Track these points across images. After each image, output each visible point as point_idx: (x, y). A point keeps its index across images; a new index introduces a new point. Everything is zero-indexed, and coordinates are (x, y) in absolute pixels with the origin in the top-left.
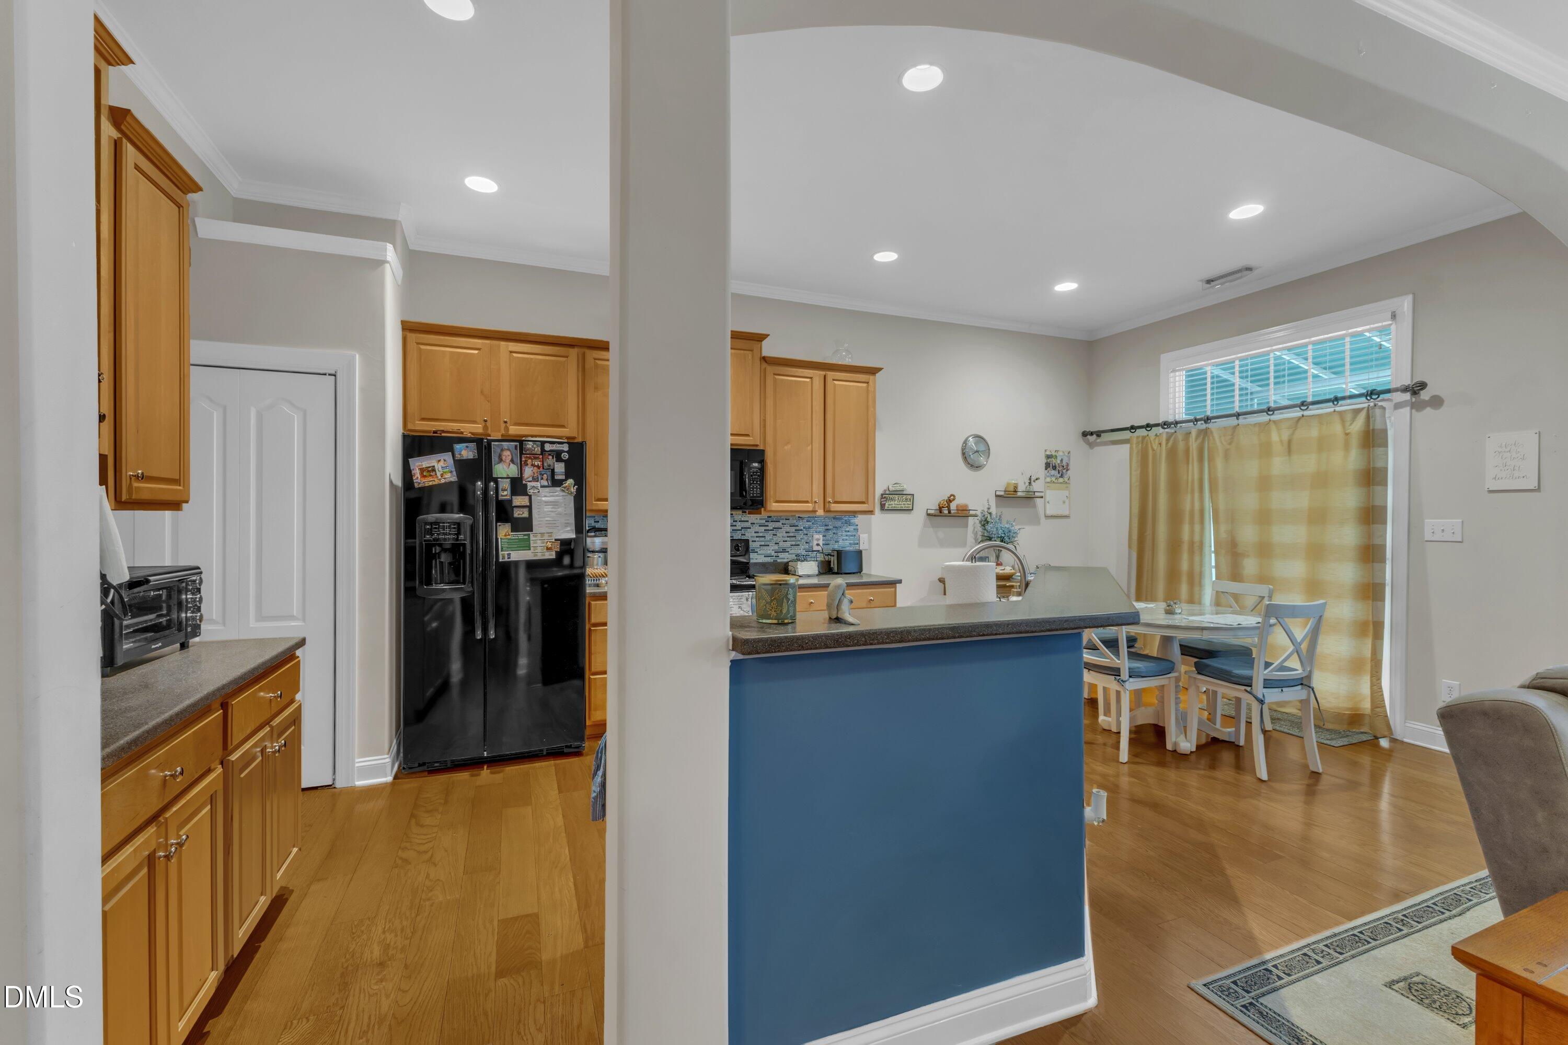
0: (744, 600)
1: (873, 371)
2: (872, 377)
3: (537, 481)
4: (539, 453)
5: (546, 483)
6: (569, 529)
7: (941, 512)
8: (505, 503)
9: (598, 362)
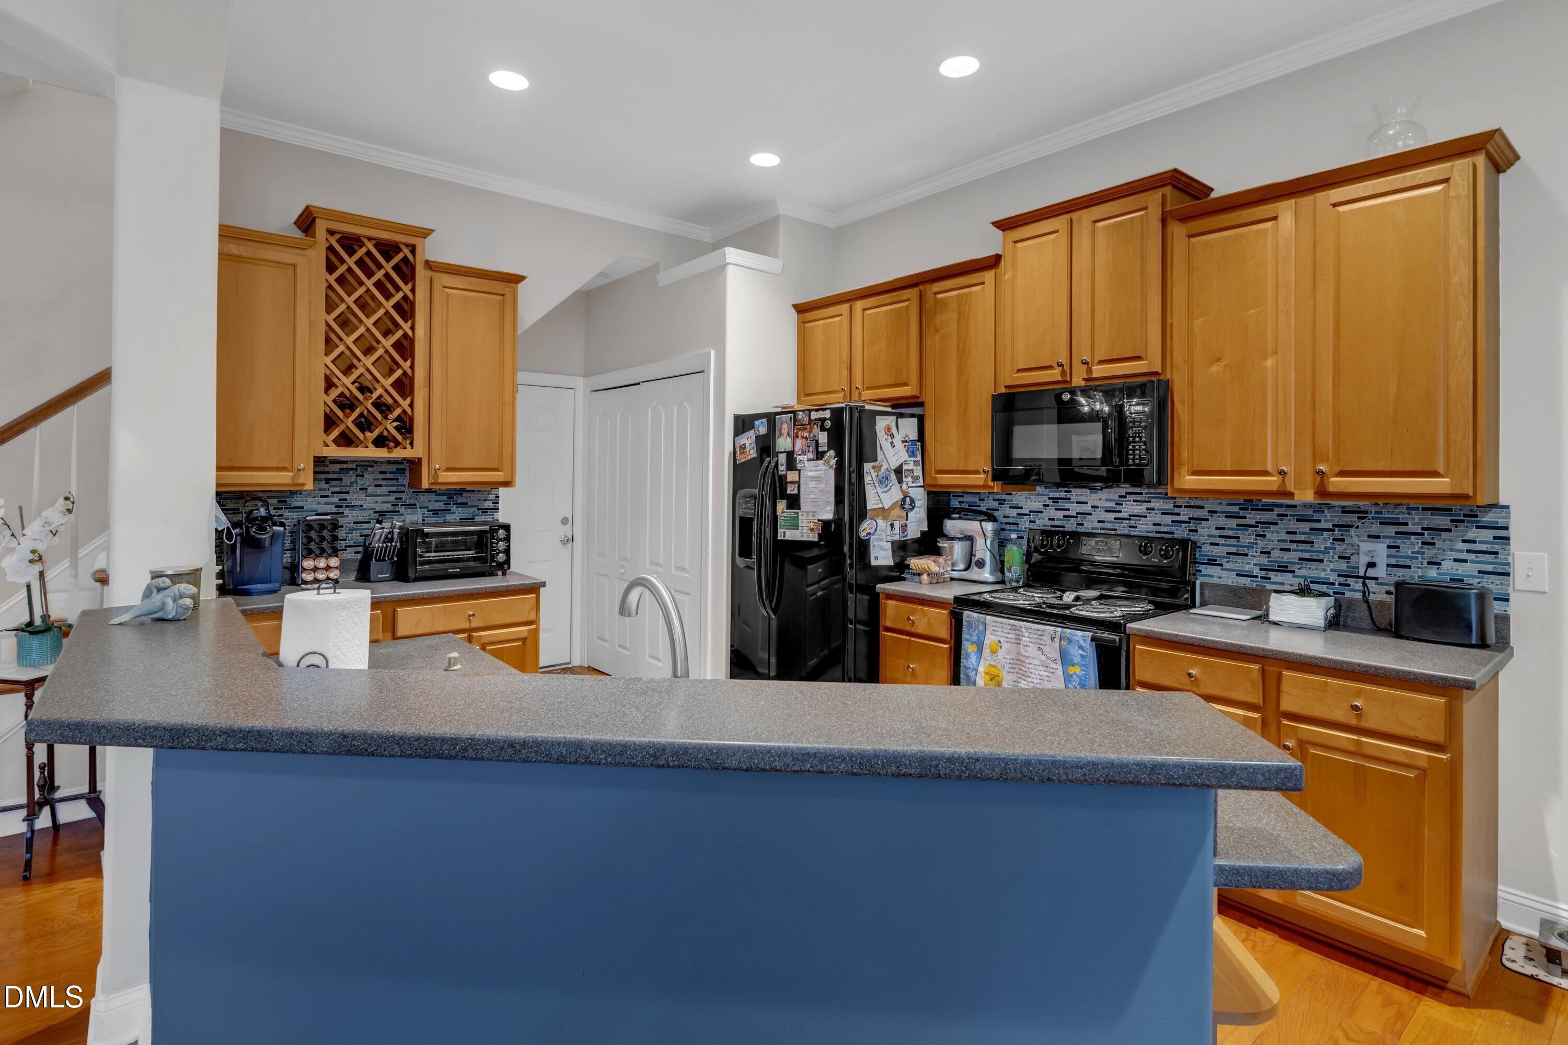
3: (805, 455)
4: (807, 423)
5: (811, 456)
6: (829, 508)
8: (783, 479)
9: (939, 296)
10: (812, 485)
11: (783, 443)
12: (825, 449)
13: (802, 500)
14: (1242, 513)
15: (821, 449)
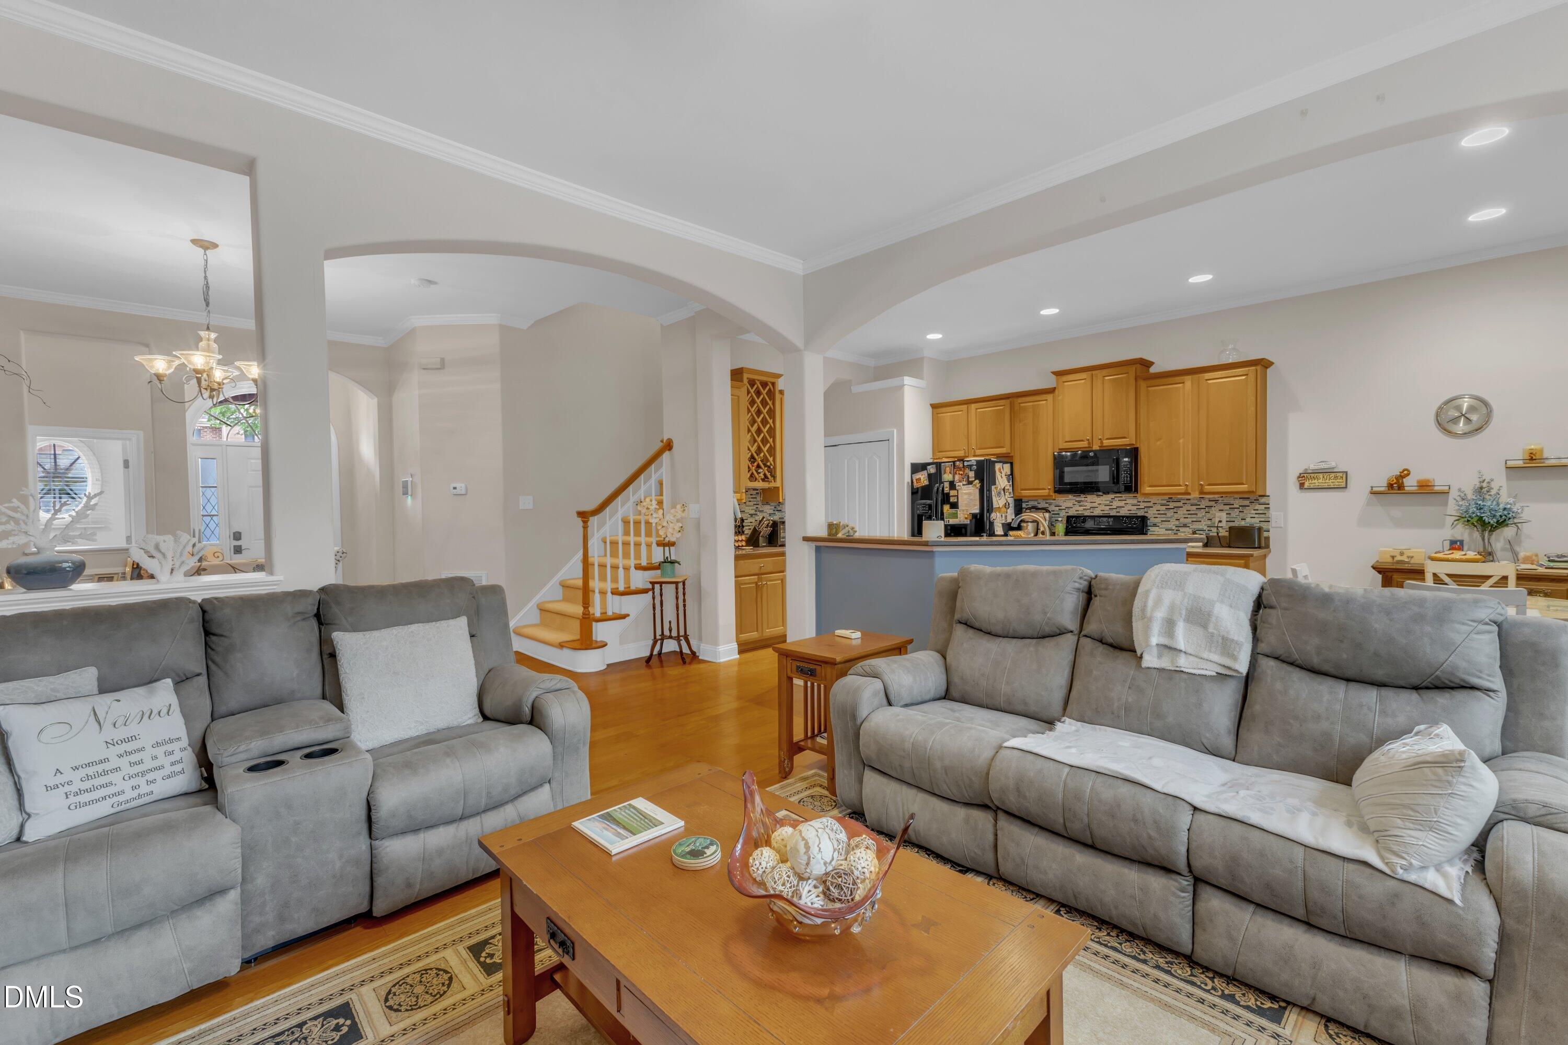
1: (1253, 363)
3: (961, 482)
4: (962, 467)
5: (965, 483)
6: (977, 508)
8: (948, 495)
9: (1022, 405)
10: (966, 497)
11: (947, 477)
12: (974, 479)
13: (960, 504)
14: (1168, 503)
15: (970, 480)
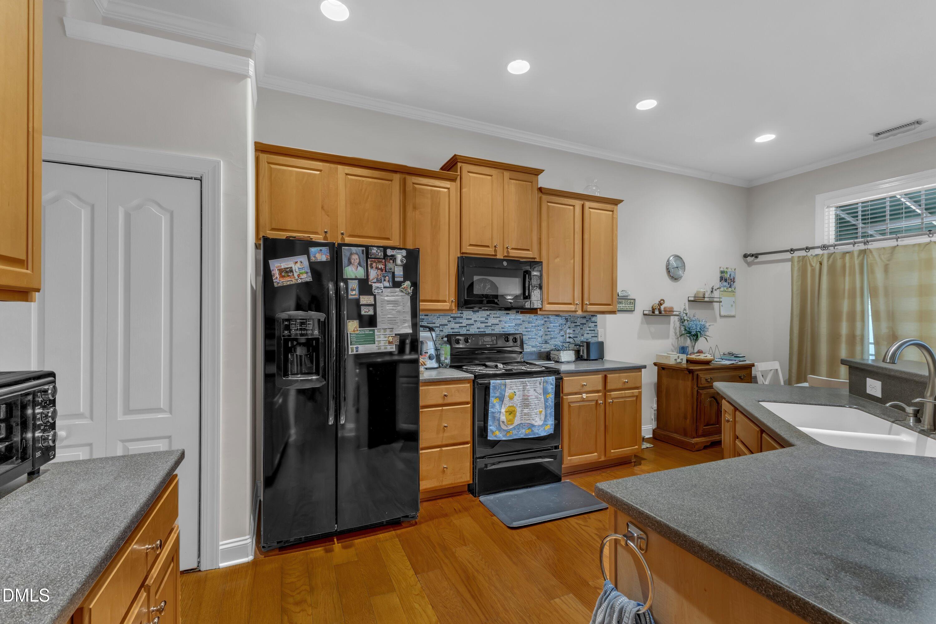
0: (538, 384)
1: (616, 202)
2: (615, 207)
3: (381, 283)
4: (382, 257)
5: (387, 284)
6: (406, 325)
7: (653, 312)
8: (357, 304)
9: (416, 186)
10: (389, 307)
